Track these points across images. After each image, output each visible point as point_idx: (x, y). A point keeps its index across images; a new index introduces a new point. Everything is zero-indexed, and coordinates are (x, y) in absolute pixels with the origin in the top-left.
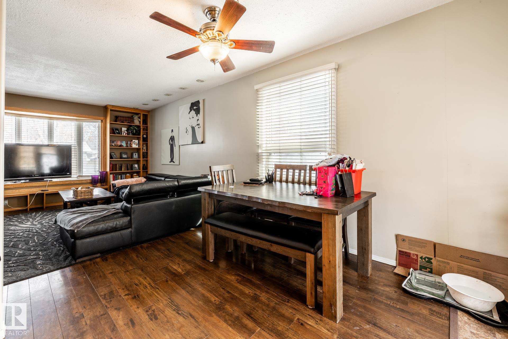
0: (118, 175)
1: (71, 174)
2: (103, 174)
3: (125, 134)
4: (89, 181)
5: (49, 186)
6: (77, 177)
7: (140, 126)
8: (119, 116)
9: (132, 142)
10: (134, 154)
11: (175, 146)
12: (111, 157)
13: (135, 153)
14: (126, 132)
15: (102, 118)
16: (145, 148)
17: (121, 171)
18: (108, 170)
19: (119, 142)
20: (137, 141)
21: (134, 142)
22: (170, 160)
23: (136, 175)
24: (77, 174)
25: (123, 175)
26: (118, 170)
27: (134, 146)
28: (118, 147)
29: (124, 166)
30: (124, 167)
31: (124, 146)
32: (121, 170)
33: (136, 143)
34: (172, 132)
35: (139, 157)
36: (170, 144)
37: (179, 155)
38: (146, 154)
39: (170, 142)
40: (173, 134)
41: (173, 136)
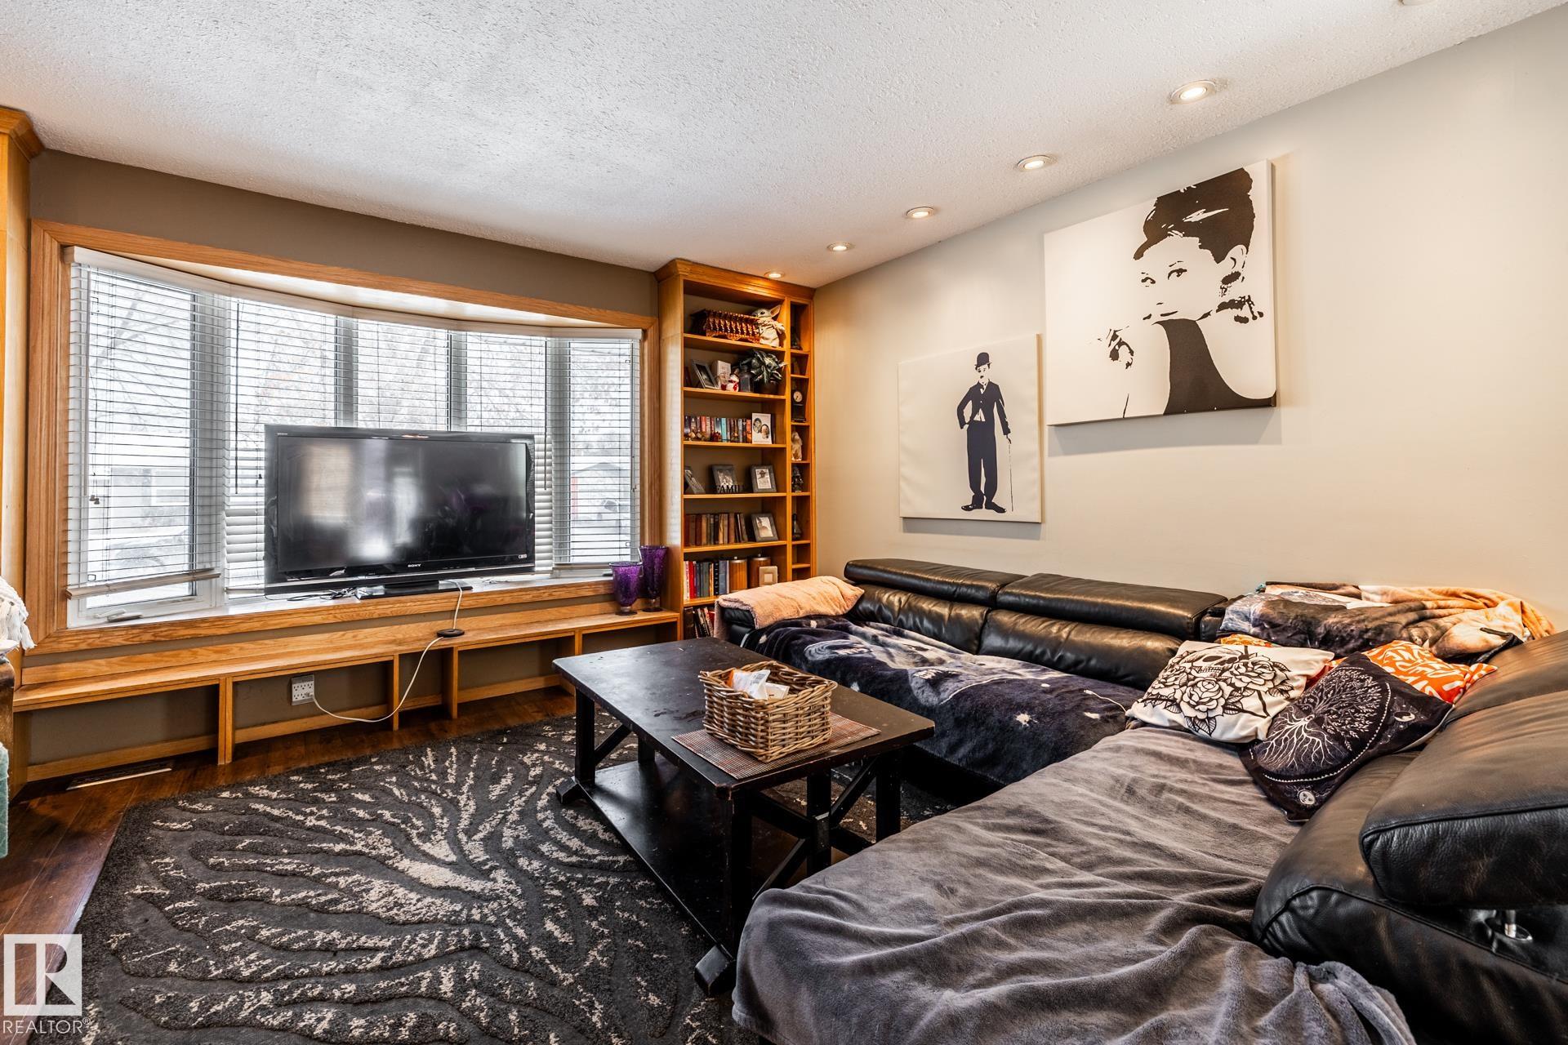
0: (706, 564)
1: (531, 559)
2: (657, 561)
3: (730, 386)
4: (602, 590)
5: (466, 612)
6: (551, 572)
7: (783, 352)
8: (709, 312)
9: (749, 422)
10: (758, 471)
11: (1006, 431)
12: (686, 488)
13: (760, 470)
14: (734, 378)
15: (647, 320)
16: (798, 446)
17: (715, 544)
18: (674, 536)
19: (708, 423)
20: (766, 419)
21: (758, 424)
22: (968, 496)
23: (766, 564)
24: (551, 558)
25: (721, 562)
26: (704, 540)
27: (759, 439)
28: (705, 440)
29: (726, 522)
30: (726, 529)
31: (724, 437)
32: (716, 540)
33: (764, 427)
35: (778, 485)
36: (962, 424)
37: (1036, 475)
38: (803, 471)
39: (968, 412)
40: (988, 375)
41: (990, 383)
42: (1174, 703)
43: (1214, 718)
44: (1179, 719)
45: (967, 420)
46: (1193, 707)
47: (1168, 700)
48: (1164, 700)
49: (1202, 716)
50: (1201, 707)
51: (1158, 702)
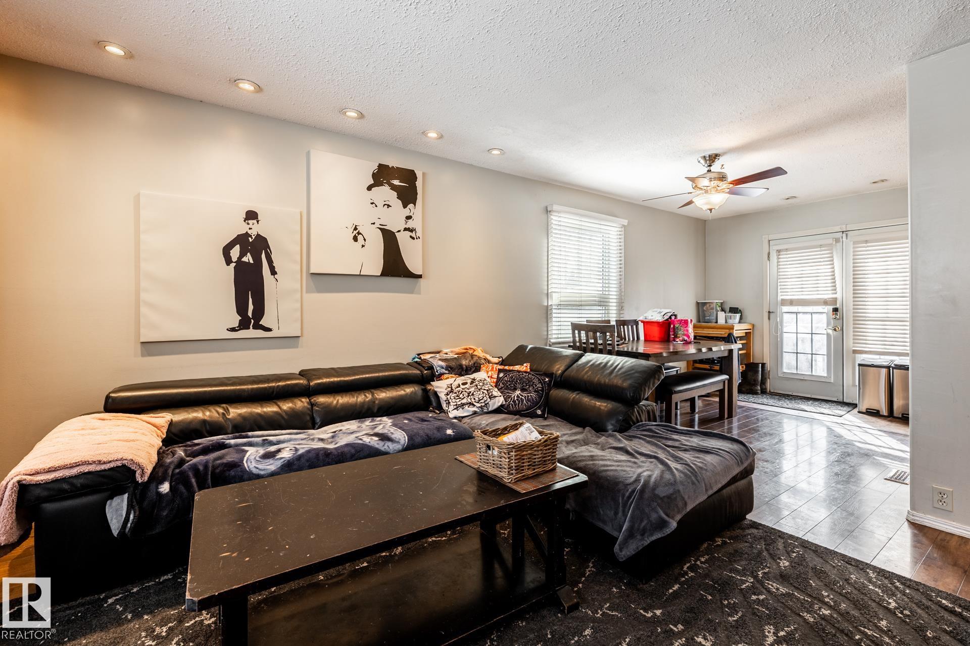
34: (247, 220)
36: (228, 262)
39: (235, 253)
41: (258, 236)
43: (488, 403)
44: (475, 409)
45: (234, 259)
46: (478, 402)
47: (468, 404)
49: (483, 404)
50: (482, 401)
51: (464, 406)
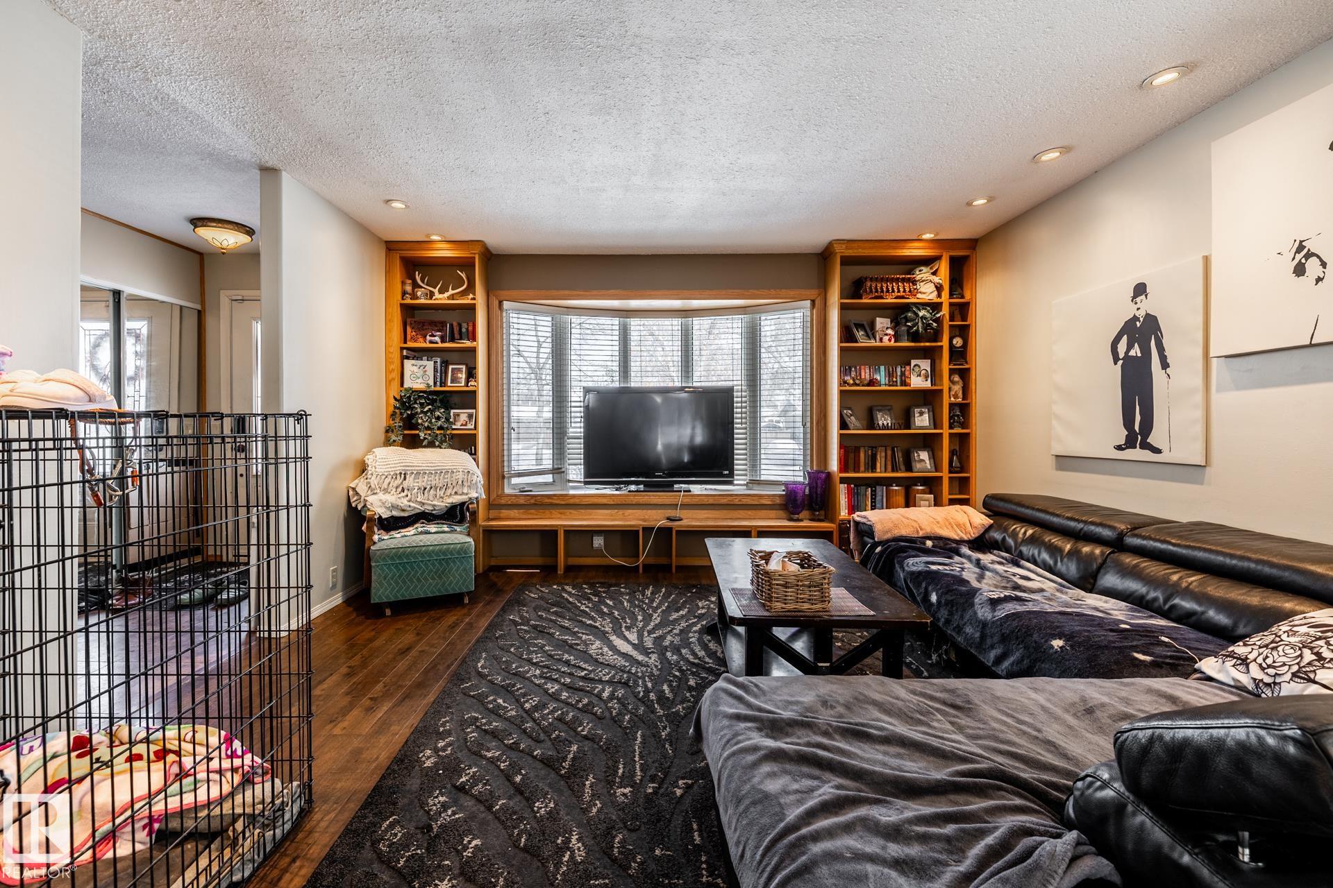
0: (863, 488)
1: (731, 475)
2: (819, 482)
3: (886, 338)
4: (778, 501)
5: (685, 506)
6: (746, 485)
7: (941, 303)
8: (866, 279)
9: (908, 368)
10: (917, 410)
11: (1165, 365)
12: (843, 425)
13: (919, 410)
14: (890, 332)
15: (813, 293)
16: (957, 388)
17: (872, 472)
18: (834, 465)
19: (868, 371)
20: (925, 365)
21: (917, 369)
22: (1121, 435)
23: (923, 492)
24: (746, 475)
25: (877, 487)
26: (862, 468)
27: (918, 382)
28: (863, 386)
29: (883, 454)
30: (883, 460)
31: (883, 382)
32: (873, 469)
33: (923, 372)
34: (1134, 297)
35: (936, 423)
36: (1116, 359)
37: (1199, 414)
38: (962, 412)
39: (1122, 347)
40: (1146, 306)
41: (1147, 315)
42: (1244, 662)
43: (1280, 683)
45: (1121, 355)
46: (1263, 669)
48: (1235, 658)
49: (1268, 679)
50: (1272, 671)
51: (1230, 660)
